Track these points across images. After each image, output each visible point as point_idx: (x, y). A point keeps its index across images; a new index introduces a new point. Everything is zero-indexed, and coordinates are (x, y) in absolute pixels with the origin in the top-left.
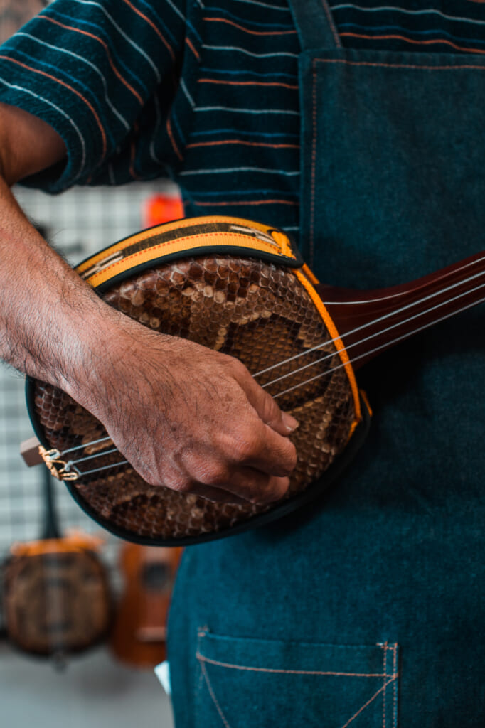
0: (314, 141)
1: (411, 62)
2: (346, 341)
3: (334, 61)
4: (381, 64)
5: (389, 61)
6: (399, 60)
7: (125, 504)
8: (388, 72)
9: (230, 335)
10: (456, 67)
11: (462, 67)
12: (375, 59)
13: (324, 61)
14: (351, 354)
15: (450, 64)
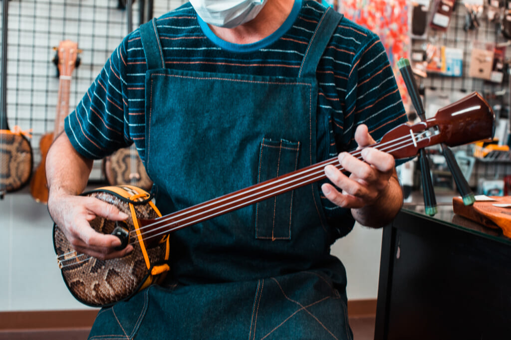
0: (151, 109)
1: (191, 75)
2: (142, 231)
3: (161, 75)
4: (179, 76)
5: (182, 74)
6: (187, 75)
7: (74, 283)
8: (182, 79)
9: (105, 223)
10: (210, 79)
11: (213, 78)
12: (177, 74)
13: (156, 74)
14: (143, 237)
15: (207, 77)
